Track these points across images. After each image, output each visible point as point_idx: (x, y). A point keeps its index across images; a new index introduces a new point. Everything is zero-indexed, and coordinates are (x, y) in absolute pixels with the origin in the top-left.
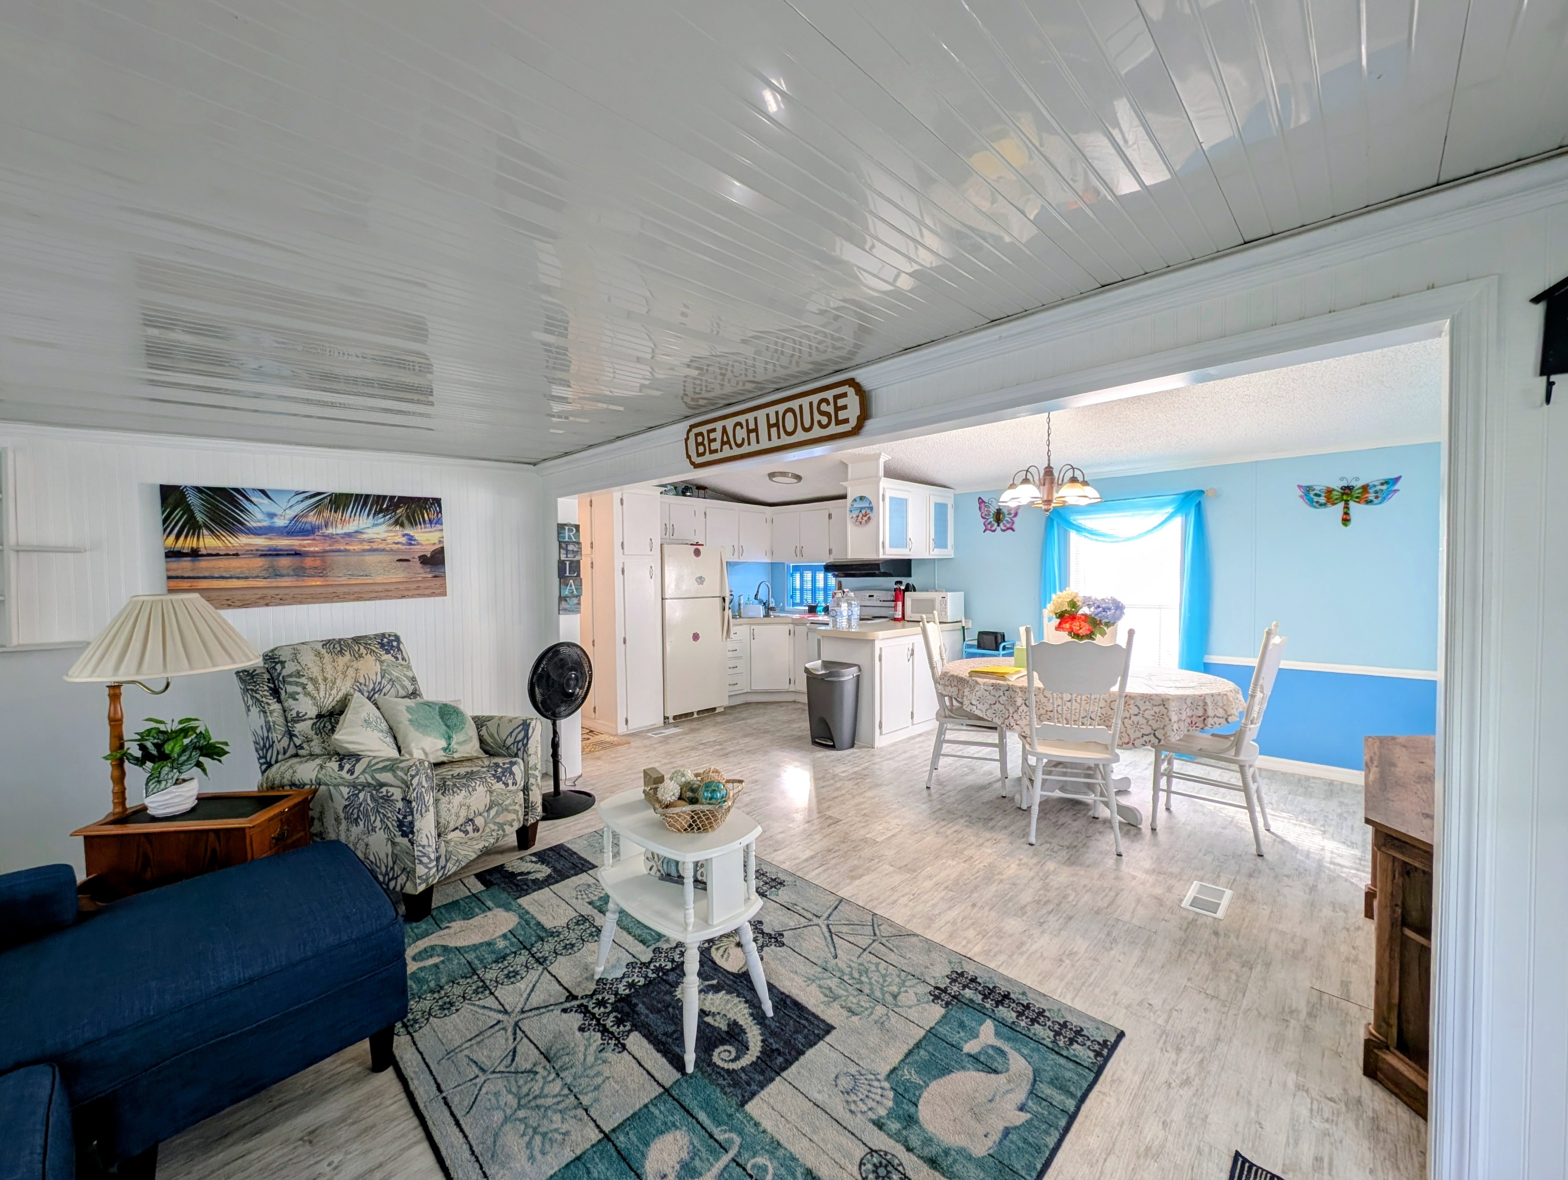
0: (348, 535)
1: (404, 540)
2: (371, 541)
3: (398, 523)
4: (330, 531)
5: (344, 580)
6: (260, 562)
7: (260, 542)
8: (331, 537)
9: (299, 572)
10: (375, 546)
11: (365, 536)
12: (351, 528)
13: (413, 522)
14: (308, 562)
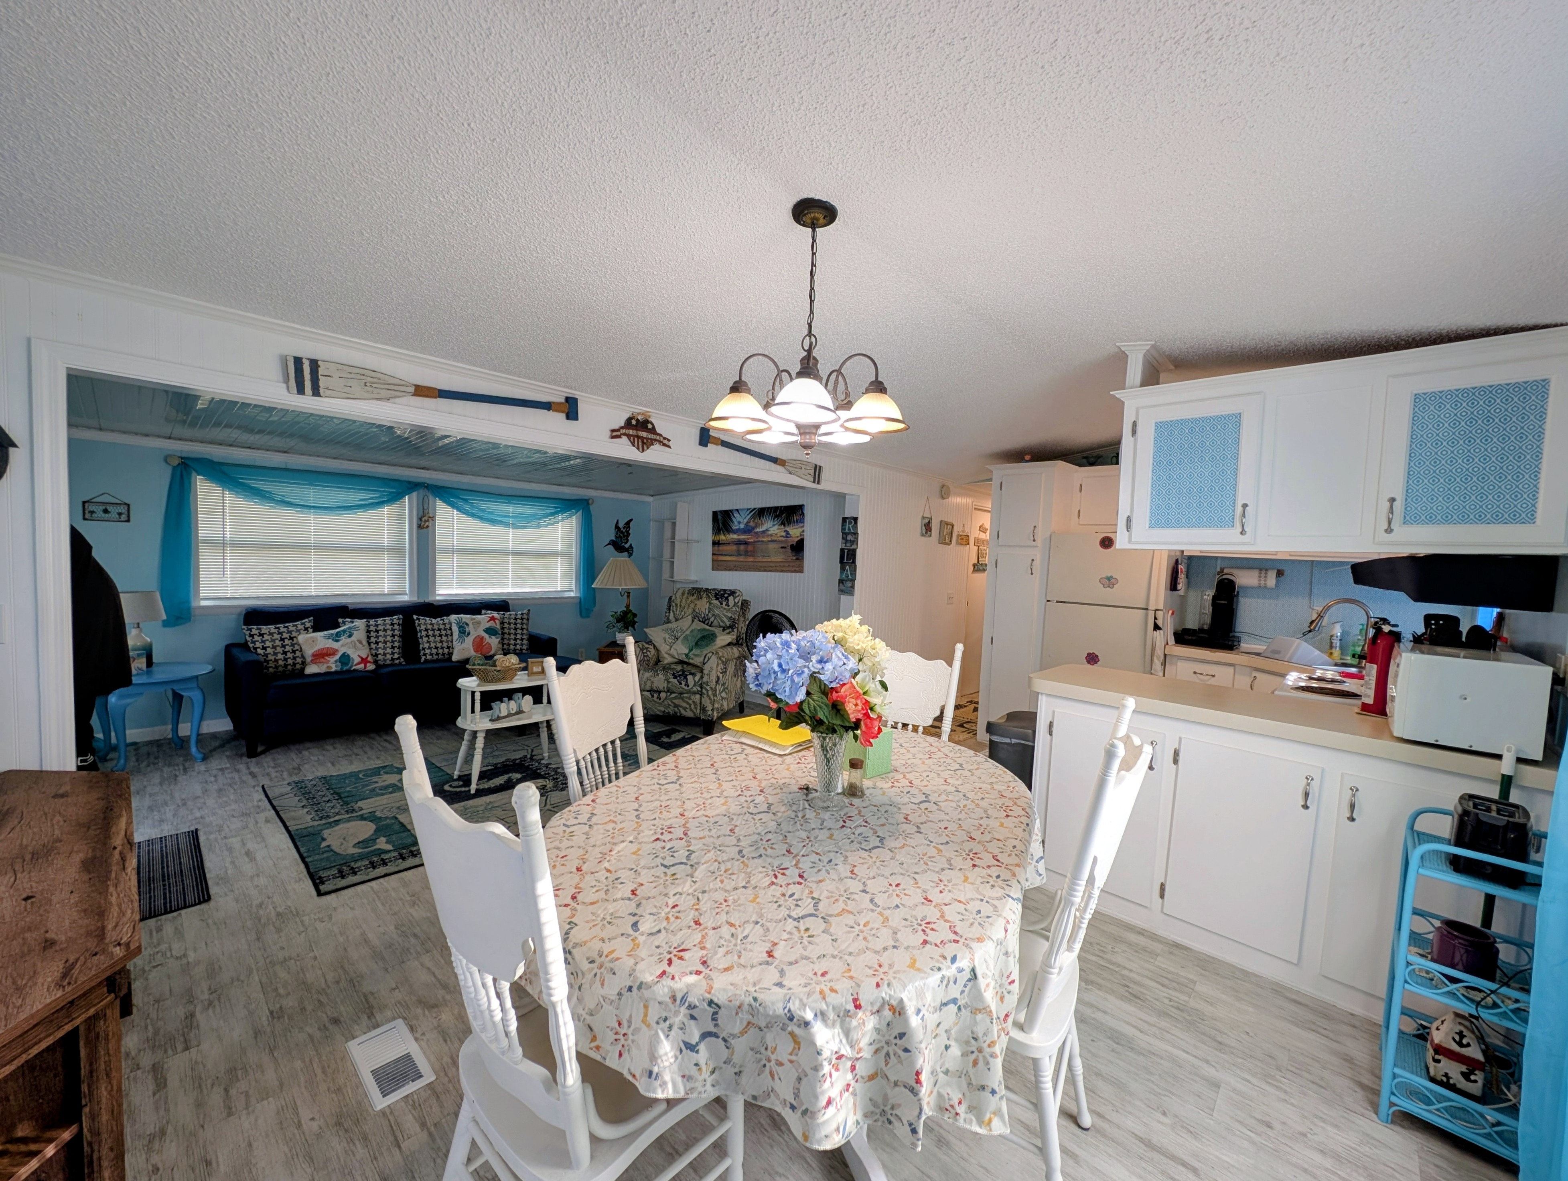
0: (763, 532)
1: (784, 534)
2: (771, 535)
3: (783, 524)
4: (757, 530)
5: (760, 559)
6: (734, 547)
7: (735, 536)
8: (757, 533)
9: (747, 553)
10: (773, 538)
11: (769, 533)
12: (764, 528)
13: (789, 523)
14: (750, 548)
